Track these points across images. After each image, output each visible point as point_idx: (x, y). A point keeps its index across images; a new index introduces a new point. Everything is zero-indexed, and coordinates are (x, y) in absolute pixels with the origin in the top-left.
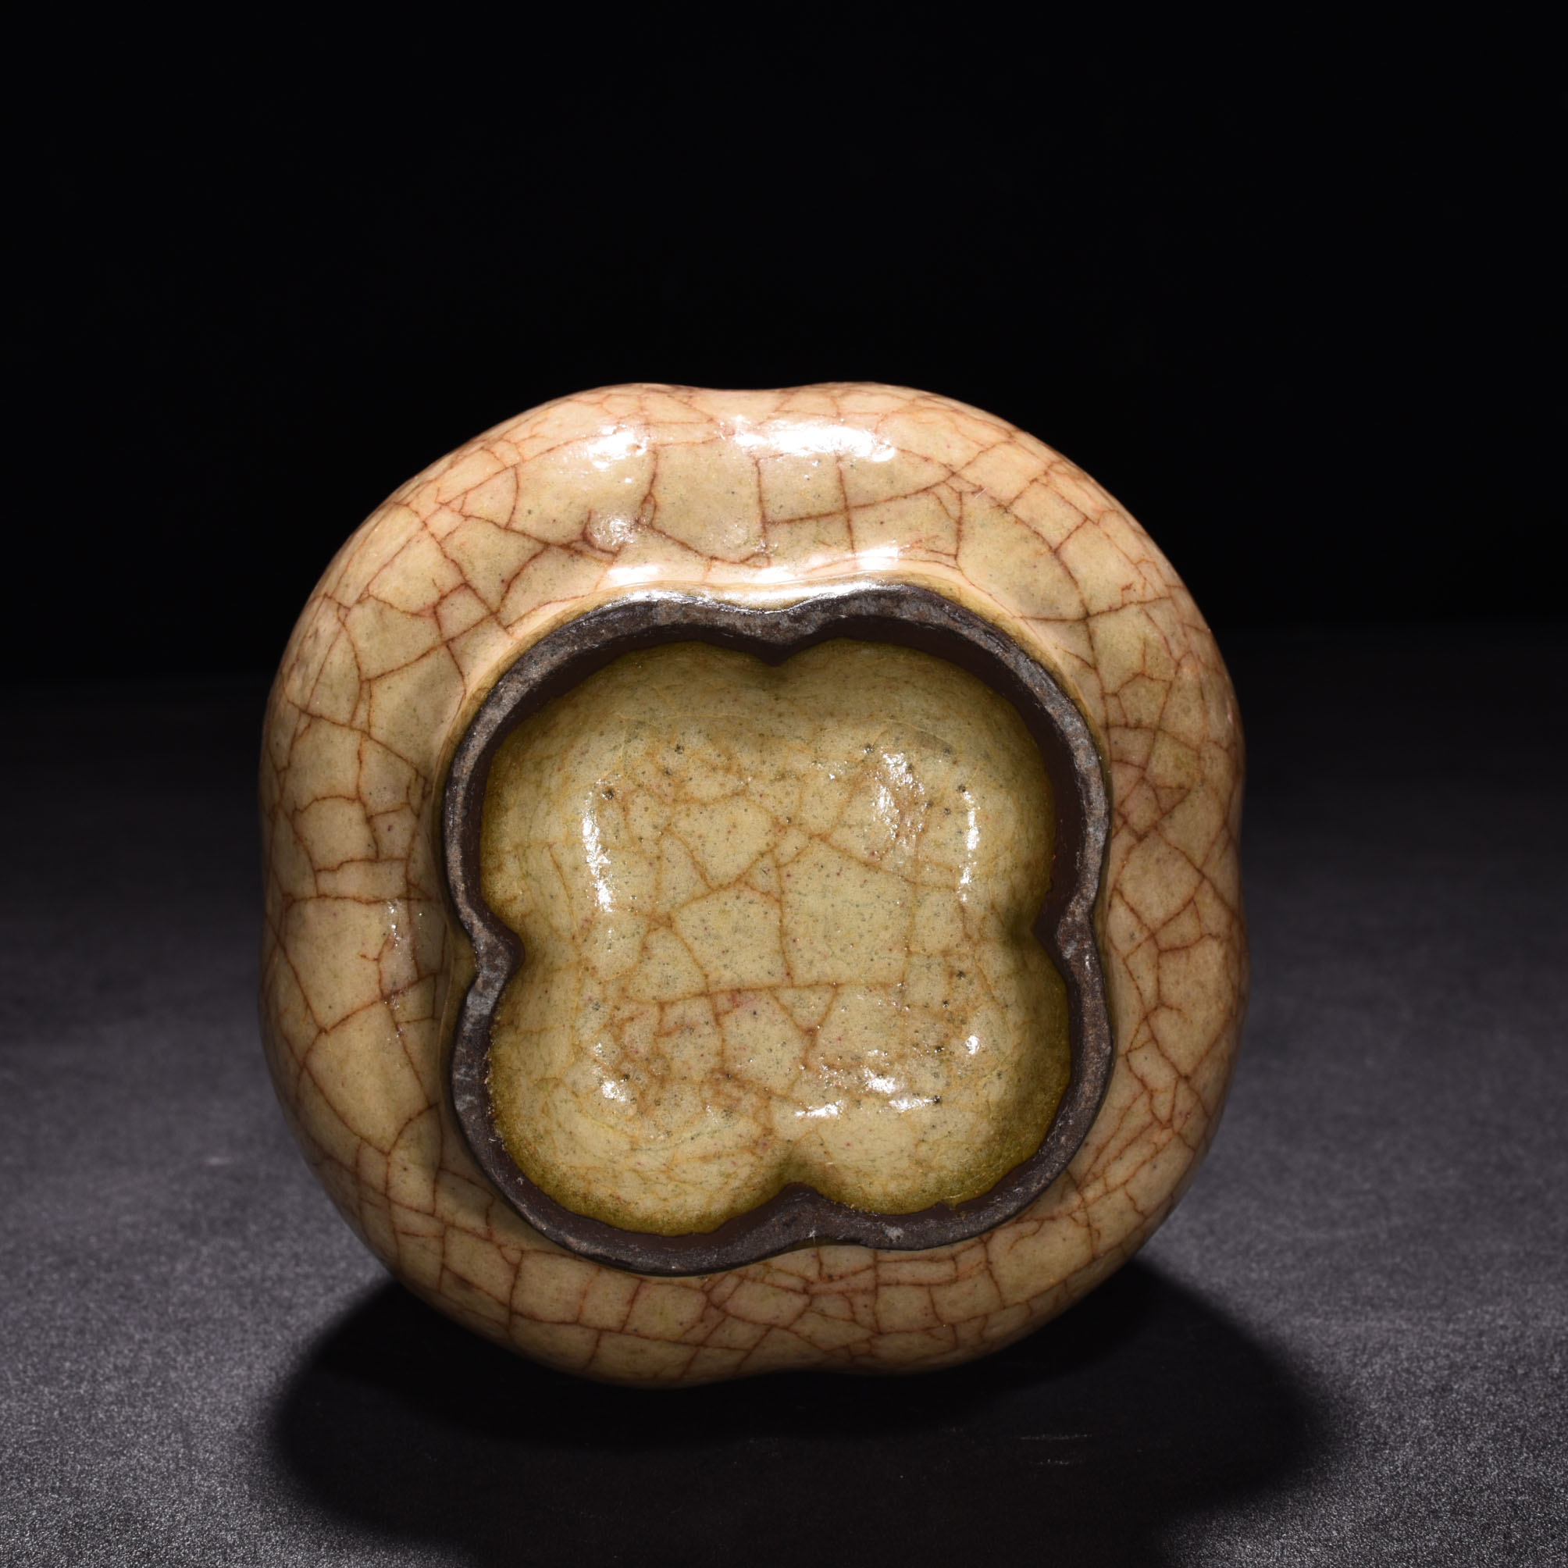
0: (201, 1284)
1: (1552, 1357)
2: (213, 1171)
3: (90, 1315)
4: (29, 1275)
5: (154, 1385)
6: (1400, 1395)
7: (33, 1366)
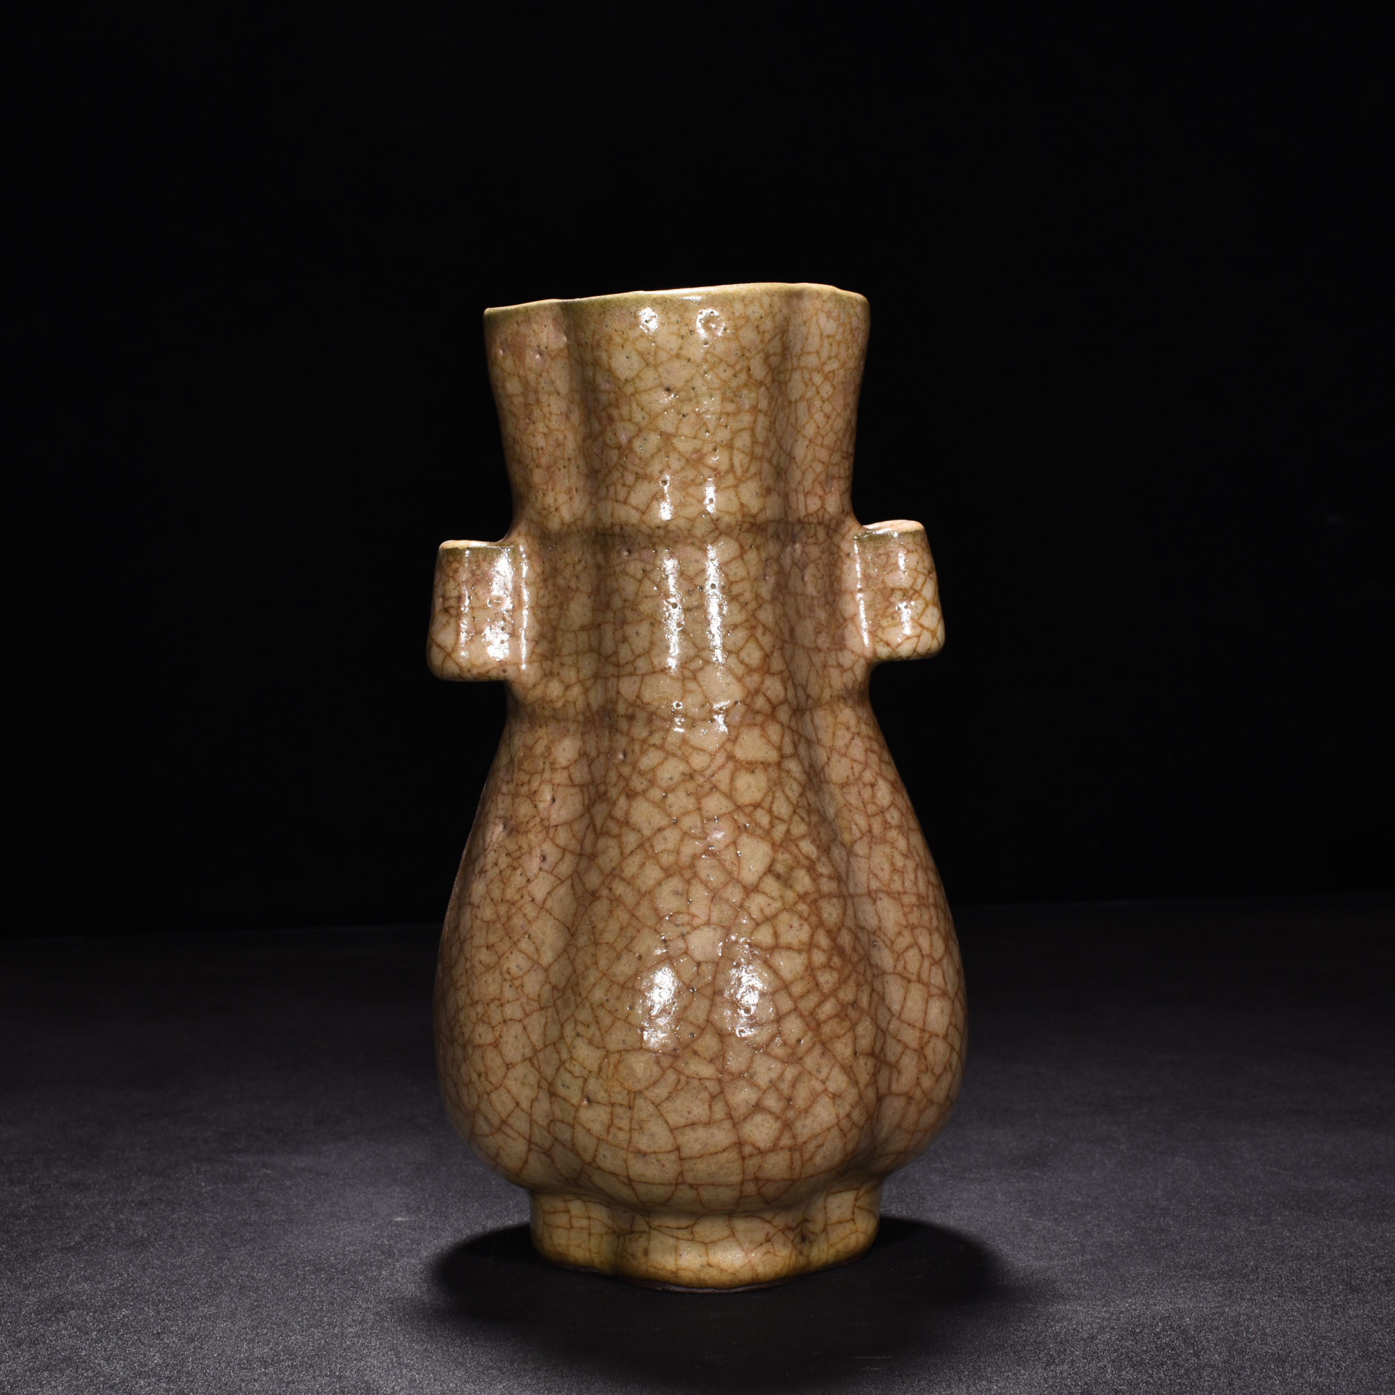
0: (397, 1281)
1: (1158, 1324)
2: (398, 1224)
3: (335, 1296)
4: (297, 1275)
5: (376, 1329)
7: (306, 1319)
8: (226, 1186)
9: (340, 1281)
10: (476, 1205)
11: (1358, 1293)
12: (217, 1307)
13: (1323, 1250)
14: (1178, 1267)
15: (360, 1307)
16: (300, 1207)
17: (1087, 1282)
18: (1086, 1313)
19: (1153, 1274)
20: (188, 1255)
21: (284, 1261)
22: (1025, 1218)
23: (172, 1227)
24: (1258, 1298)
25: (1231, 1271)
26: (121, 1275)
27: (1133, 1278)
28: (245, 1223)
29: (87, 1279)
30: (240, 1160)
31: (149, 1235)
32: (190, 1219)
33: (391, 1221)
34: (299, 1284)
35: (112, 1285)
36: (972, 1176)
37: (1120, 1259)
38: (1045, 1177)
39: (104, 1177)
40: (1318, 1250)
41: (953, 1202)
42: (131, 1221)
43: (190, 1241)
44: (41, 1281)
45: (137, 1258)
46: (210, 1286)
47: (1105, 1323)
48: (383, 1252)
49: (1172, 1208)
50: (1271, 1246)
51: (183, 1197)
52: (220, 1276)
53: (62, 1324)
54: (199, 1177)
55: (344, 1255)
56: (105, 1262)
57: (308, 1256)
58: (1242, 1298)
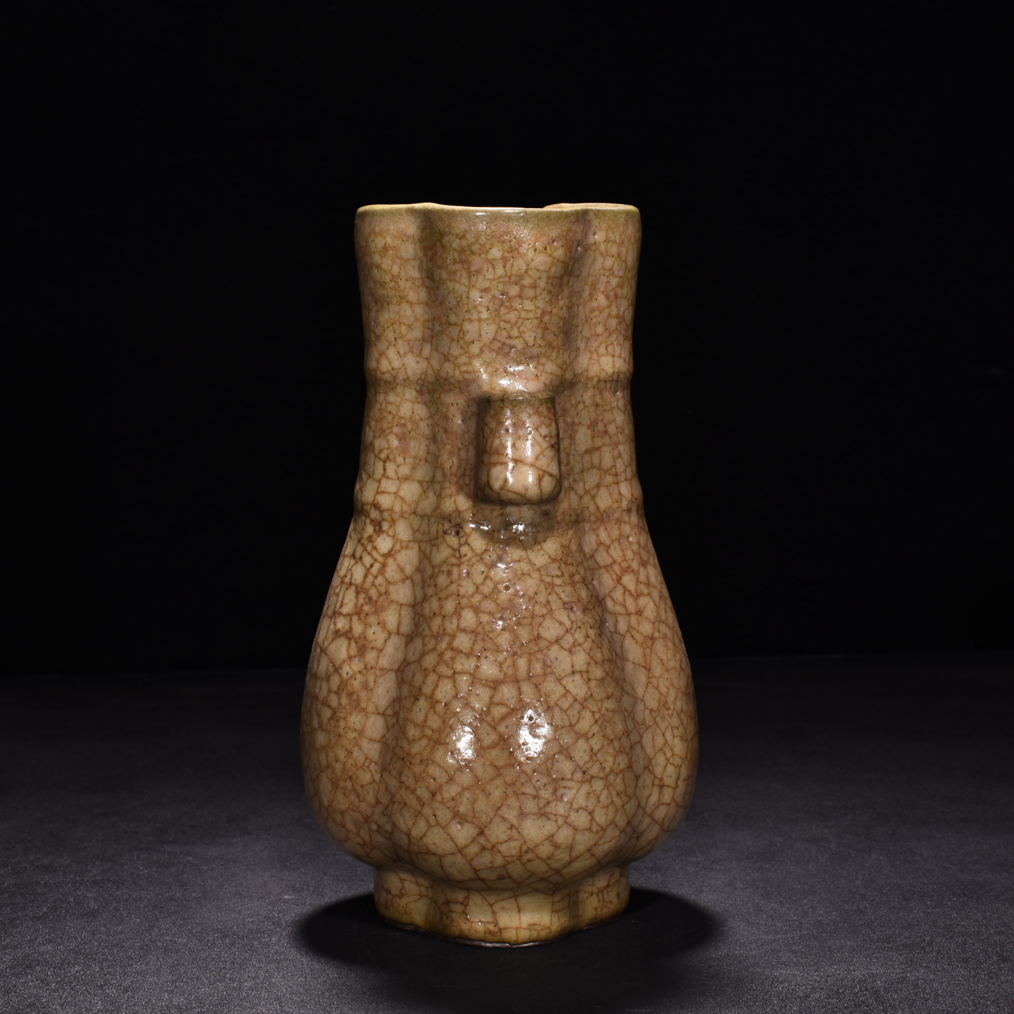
0: (283, 946)
2: (286, 901)
3: (236, 957)
4: (208, 941)
5: (265, 983)
6: (788, 999)
7: (213, 975)
8: (159, 870)
9: (240, 946)
10: (345, 886)
11: (1008, 962)
12: (147, 965)
13: (982, 928)
14: (872, 941)
15: (254, 966)
16: (213, 887)
17: (803, 952)
18: (803, 976)
19: (854, 946)
20: (126, 924)
21: (199, 929)
22: (757, 901)
23: (116, 902)
24: (933, 966)
25: (912, 944)
26: (76, 939)
27: (838, 949)
28: (171, 899)
29: (50, 942)
30: (170, 849)
31: (98, 908)
32: (130, 895)
33: (281, 899)
34: (209, 948)
35: (69, 946)
36: (718, 867)
37: (828, 934)
38: (773, 869)
39: (68, 861)
40: (978, 928)
41: (703, 888)
42: (86, 897)
43: (130, 913)
44: (16, 943)
45: (88, 925)
46: (142, 949)
47: (817, 985)
48: (274, 923)
49: (869, 894)
50: (943, 925)
51: (126, 878)
52: (150, 941)
53: (29, 977)
54: (139, 862)
55: (244, 925)
56: (65, 929)
57: (217, 926)
58: (920, 966)
